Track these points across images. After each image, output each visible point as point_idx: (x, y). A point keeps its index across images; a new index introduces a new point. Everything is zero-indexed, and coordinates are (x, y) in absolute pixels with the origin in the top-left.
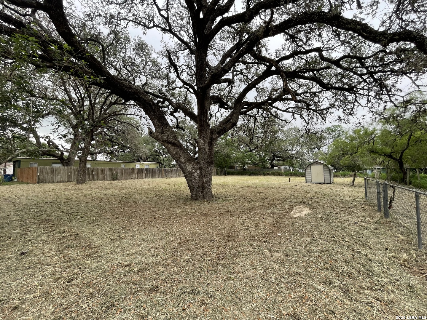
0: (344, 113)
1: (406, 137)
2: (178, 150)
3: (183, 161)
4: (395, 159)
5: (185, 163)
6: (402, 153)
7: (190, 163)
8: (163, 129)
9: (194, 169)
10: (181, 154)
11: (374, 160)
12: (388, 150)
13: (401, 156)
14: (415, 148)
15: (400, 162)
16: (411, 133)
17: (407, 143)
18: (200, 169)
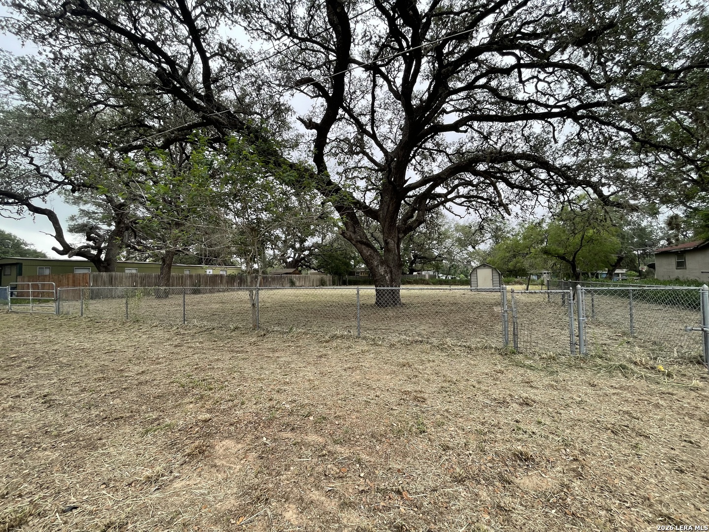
0: (521, 209)
1: (579, 236)
2: (372, 251)
3: (376, 263)
4: (568, 261)
5: (377, 266)
6: (575, 254)
7: (382, 266)
8: (355, 228)
9: (386, 272)
10: (375, 256)
11: (545, 262)
12: (561, 251)
13: (574, 258)
14: (588, 248)
15: (573, 265)
16: (584, 231)
17: (580, 243)
18: (391, 272)
